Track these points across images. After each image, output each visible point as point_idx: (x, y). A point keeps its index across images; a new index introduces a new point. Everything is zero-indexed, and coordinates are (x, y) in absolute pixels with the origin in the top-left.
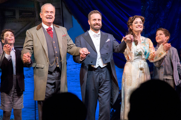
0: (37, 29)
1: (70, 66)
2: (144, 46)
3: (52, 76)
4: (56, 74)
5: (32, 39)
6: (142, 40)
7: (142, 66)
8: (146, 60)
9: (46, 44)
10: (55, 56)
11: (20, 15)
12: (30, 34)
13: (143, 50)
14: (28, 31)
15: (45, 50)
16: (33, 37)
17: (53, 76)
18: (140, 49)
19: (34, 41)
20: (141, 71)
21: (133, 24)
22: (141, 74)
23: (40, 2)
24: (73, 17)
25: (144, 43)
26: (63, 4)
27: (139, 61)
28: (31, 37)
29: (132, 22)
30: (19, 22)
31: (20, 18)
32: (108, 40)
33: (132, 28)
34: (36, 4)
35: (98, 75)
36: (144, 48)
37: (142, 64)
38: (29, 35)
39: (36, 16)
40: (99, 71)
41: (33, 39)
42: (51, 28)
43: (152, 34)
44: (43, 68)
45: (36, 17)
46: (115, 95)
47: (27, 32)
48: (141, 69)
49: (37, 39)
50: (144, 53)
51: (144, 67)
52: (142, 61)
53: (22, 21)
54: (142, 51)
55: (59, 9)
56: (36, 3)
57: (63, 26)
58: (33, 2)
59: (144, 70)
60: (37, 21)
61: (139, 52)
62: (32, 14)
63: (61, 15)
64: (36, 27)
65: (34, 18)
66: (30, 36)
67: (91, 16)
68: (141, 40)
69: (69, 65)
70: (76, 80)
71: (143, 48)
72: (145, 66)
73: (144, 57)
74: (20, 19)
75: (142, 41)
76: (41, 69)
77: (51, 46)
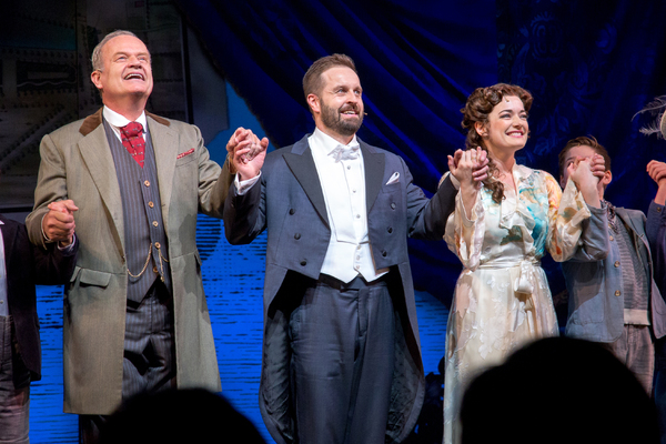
0: (84, 132)
1: (218, 282)
2: (528, 203)
3: (137, 321)
4: (152, 311)
5: (62, 172)
6: (522, 180)
7: (524, 282)
8: (537, 258)
9: (117, 190)
10: (149, 238)
11: (18, 82)
12: (55, 153)
13: (526, 218)
14: (46, 138)
15: (112, 213)
16: (64, 162)
17: (140, 317)
18: (516, 216)
19: (69, 177)
20: (522, 304)
21: (494, 116)
22: (521, 315)
23: (97, 28)
24: (229, 86)
25: (530, 192)
26: (191, 37)
27: (511, 264)
28: (58, 162)
29: (489, 110)
30: (15, 106)
31: (22, 94)
32: (394, 178)
33: (488, 131)
34: (84, 38)
35: (352, 314)
36: (530, 210)
37: (524, 276)
38: (52, 154)
39: (82, 85)
40: (357, 298)
41: (64, 168)
42: (139, 126)
43: (540, 154)
44: (104, 288)
45: (83, 90)
46: (411, 402)
47: (45, 144)
48: (522, 295)
49: (82, 169)
50: (531, 233)
51: (532, 289)
52: (523, 262)
53: (27, 106)
54: (522, 224)
55: (175, 55)
56: (83, 33)
57: (191, 122)
58: (72, 27)
59: (534, 297)
60: (86, 103)
61: (510, 228)
62: (66, 75)
63: (181, 80)
64: (79, 124)
65: (77, 92)
66: (55, 161)
67: (325, 75)
68: (517, 181)
69: (215, 280)
70: (241, 339)
71: (527, 213)
72: (536, 283)
73: (530, 247)
74: (19, 95)
75: (522, 185)
76: (99, 291)
77: (134, 199)
